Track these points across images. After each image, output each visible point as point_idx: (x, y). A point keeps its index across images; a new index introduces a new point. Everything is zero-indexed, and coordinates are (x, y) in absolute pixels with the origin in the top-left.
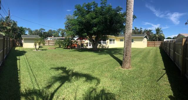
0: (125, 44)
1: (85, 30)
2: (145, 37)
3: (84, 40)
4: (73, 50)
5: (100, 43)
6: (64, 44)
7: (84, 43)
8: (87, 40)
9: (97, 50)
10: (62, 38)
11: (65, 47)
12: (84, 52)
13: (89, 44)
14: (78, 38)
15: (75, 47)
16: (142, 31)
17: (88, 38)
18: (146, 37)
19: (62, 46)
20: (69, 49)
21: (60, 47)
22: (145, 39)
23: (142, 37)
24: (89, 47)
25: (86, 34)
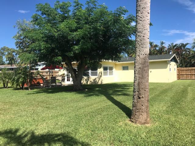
0: (137, 75)
1: (59, 50)
2: (171, 61)
3: (56, 70)
4: (35, 90)
5: (87, 75)
6: (14, 80)
7: (57, 74)
8: (62, 70)
9: (81, 88)
10: (10, 67)
11: (17, 85)
12: (57, 94)
13: (66, 78)
14: (44, 66)
15: (39, 83)
16: (164, 47)
17: (65, 65)
18: (174, 60)
19: (9, 85)
20: (27, 89)
21: (5, 87)
22: (173, 63)
23: (166, 61)
24: (66, 83)
25: (60, 58)
